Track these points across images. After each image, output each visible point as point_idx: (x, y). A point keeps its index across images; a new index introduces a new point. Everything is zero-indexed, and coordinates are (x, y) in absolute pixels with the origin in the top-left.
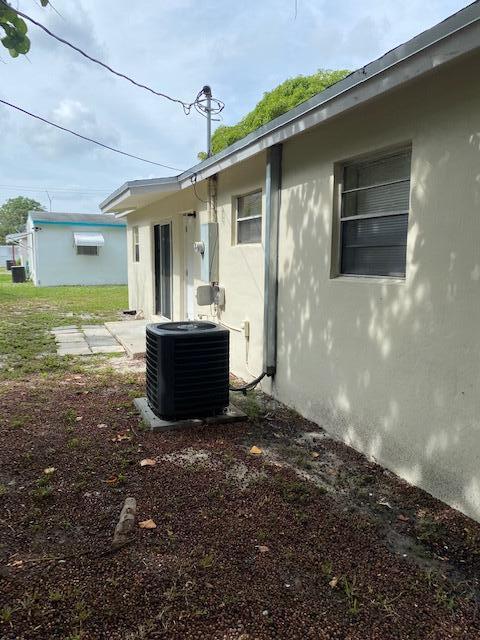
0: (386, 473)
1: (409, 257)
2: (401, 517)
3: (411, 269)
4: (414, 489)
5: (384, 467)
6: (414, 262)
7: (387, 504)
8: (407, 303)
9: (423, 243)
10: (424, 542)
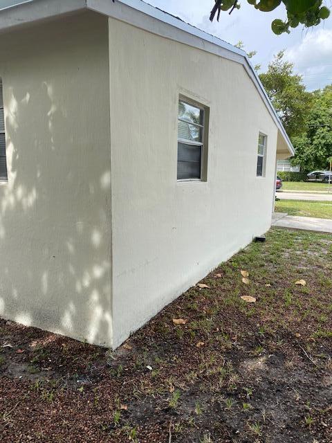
0: (9, 323)
1: (9, 167)
2: (20, 351)
3: (12, 175)
4: (28, 329)
5: (6, 319)
6: (13, 170)
7: (9, 345)
8: (12, 199)
9: (17, 157)
10: (36, 362)
